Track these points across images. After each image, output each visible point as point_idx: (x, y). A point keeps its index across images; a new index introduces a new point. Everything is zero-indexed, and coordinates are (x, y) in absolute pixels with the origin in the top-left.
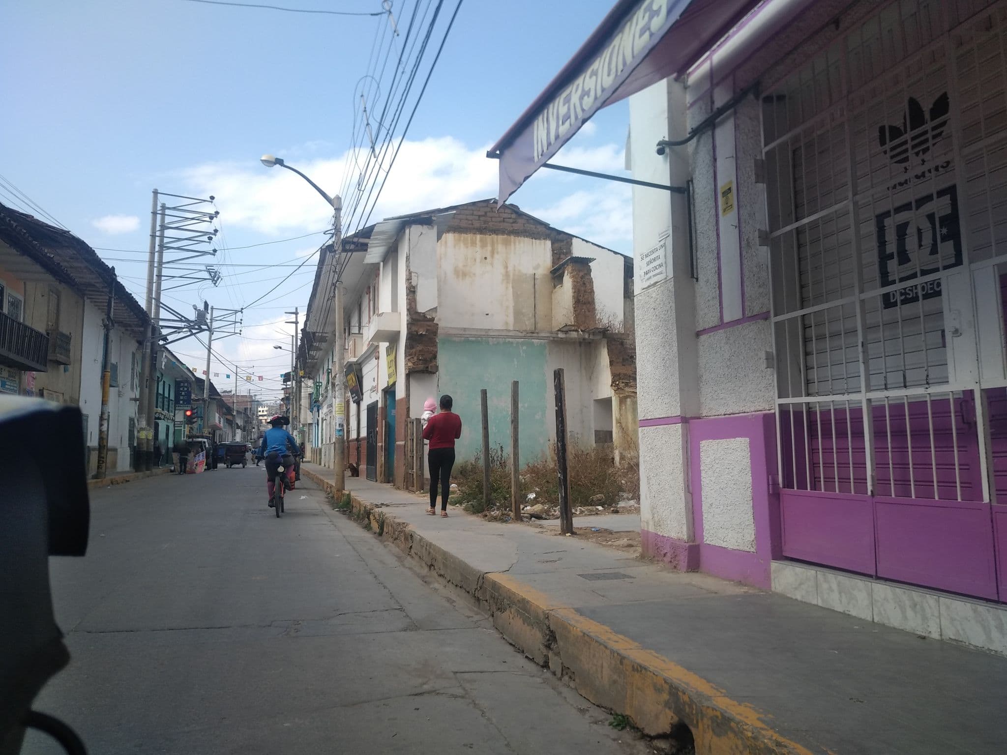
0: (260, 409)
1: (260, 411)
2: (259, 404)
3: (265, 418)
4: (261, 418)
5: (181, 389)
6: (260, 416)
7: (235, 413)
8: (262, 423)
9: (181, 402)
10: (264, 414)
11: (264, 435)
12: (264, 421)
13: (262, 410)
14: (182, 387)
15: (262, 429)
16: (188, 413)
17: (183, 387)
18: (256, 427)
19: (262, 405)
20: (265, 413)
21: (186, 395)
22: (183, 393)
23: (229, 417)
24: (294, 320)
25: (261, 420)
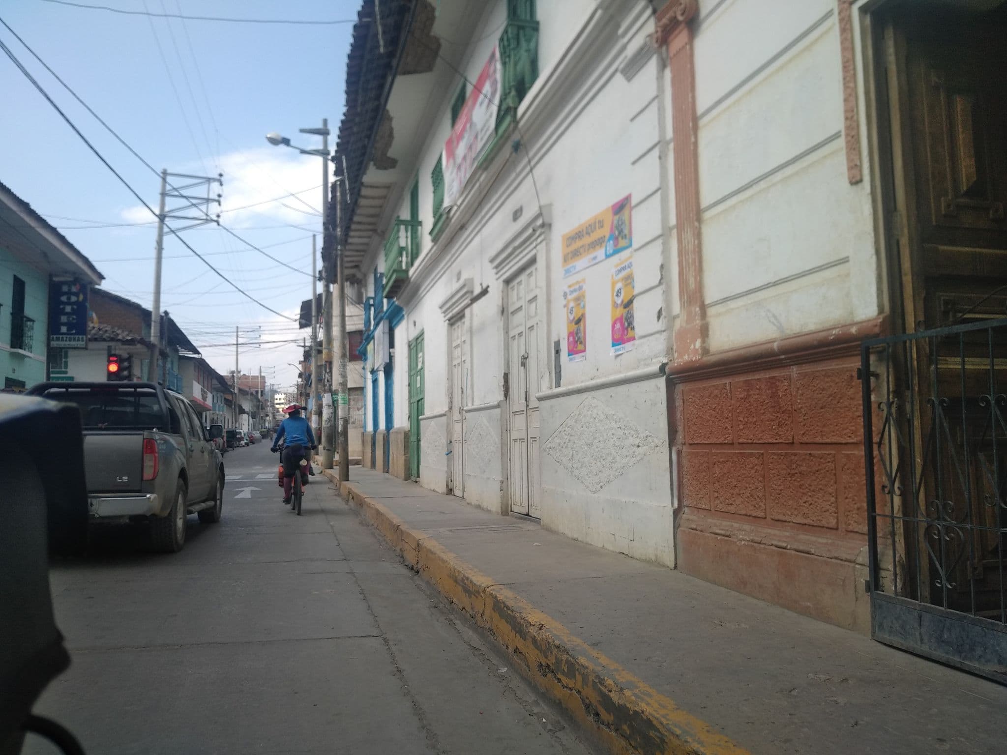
0: (277, 396)
1: (277, 399)
2: (274, 392)
3: (283, 406)
4: (277, 406)
5: (64, 299)
6: (277, 404)
7: (236, 391)
8: (278, 411)
9: (64, 329)
10: (281, 403)
11: (281, 424)
12: (281, 410)
13: (280, 398)
14: (65, 293)
15: (279, 418)
16: (113, 368)
17: (69, 293)
18: (271, 415)
19: (279, 392)
20: (282, 401)
21: (74, 312)
22: (68, 309)
23: (229, 397)
24: (320, 147)
25: (278, 409)
